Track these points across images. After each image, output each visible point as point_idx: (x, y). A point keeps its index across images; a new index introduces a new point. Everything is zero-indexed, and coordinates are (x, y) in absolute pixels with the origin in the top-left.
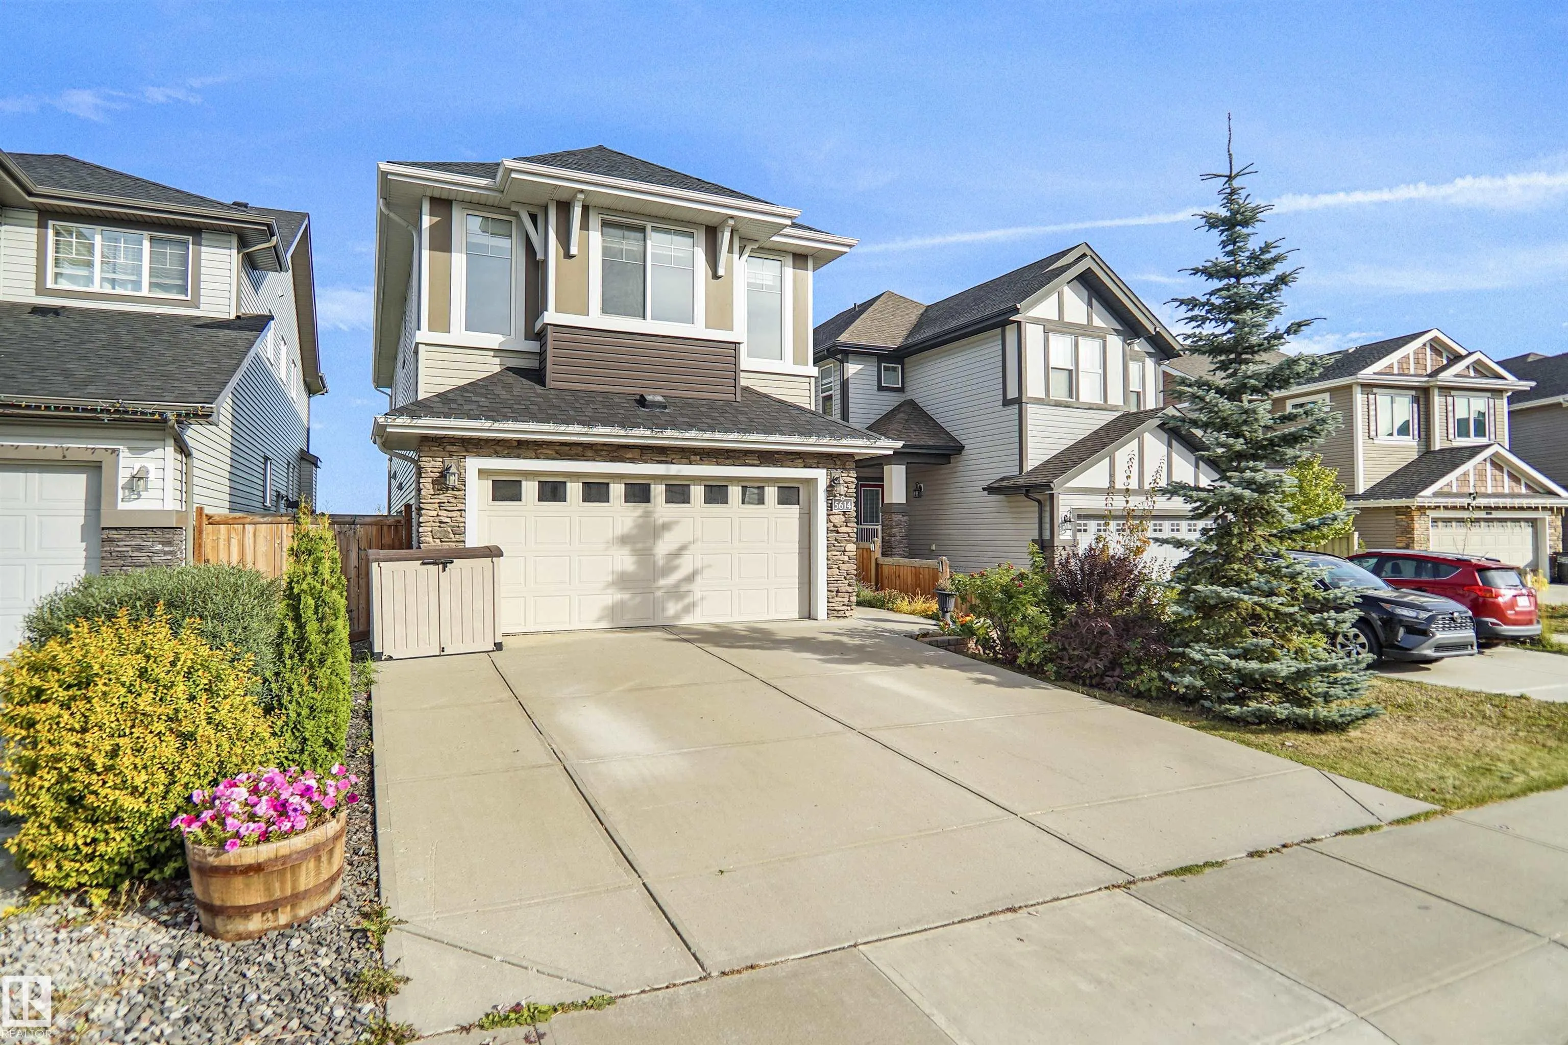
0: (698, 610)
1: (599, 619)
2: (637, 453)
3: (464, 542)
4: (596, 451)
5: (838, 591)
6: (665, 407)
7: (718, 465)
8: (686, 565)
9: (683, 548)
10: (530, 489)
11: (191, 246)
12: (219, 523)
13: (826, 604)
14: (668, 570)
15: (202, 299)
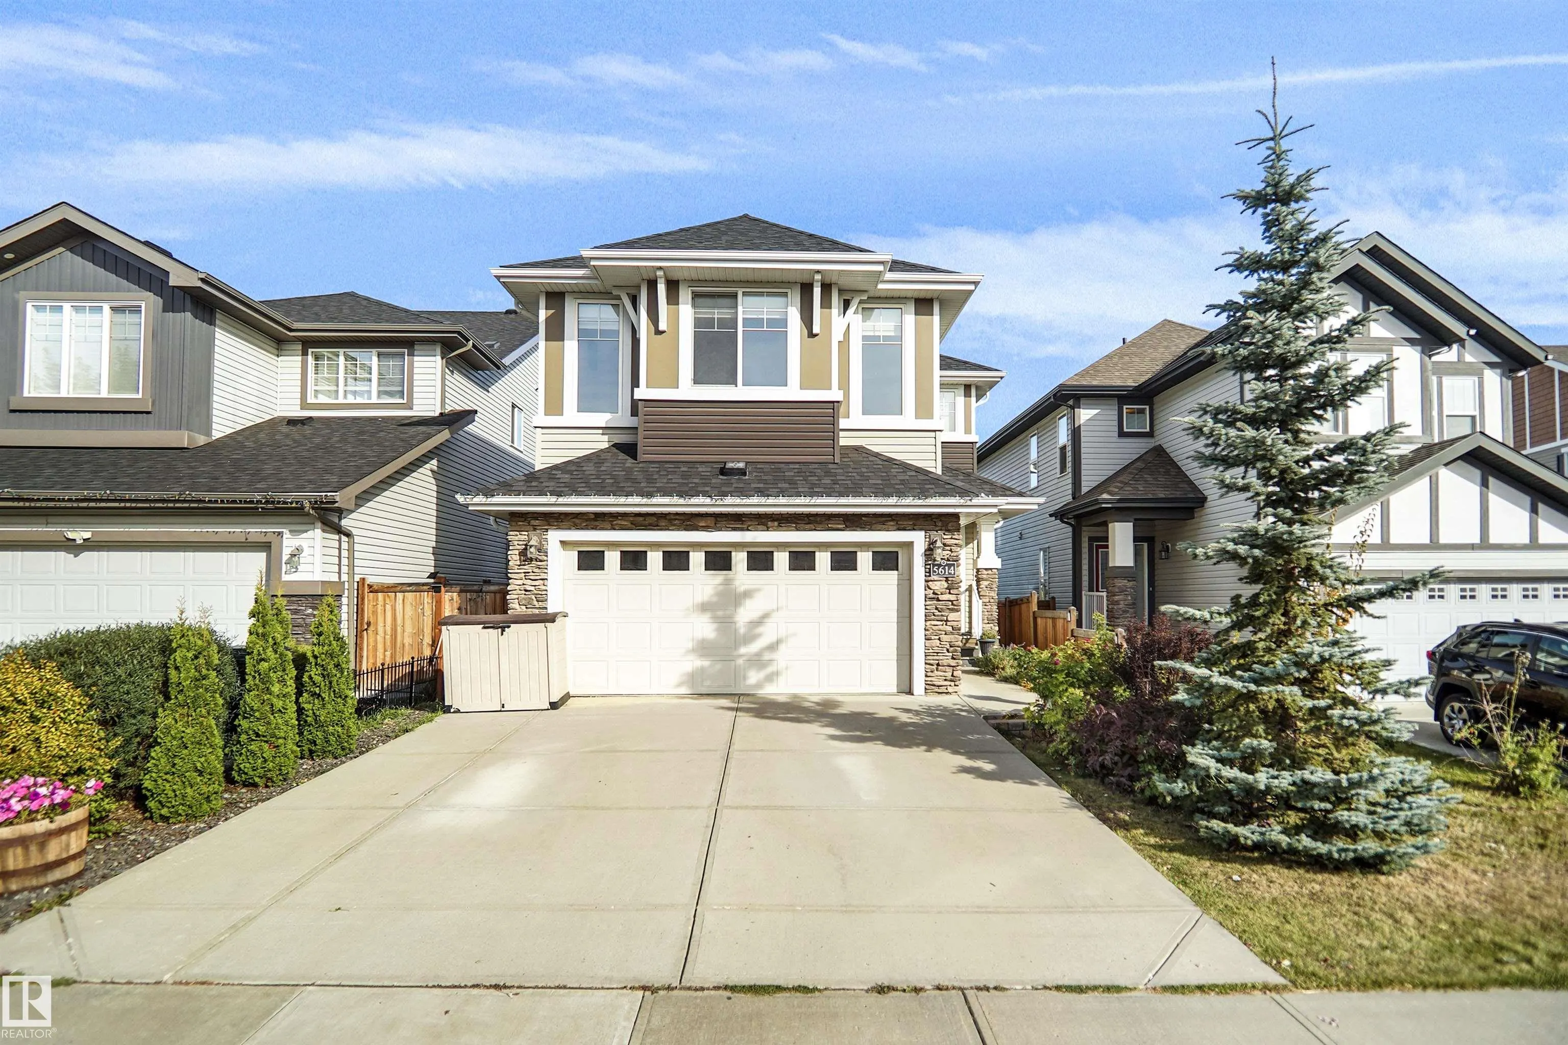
0: (782, 679)
1: (679, 685)
2: (710, 522)
3: (546, 608)
4: (670, 520)
5: (938, 665)
6: (745, 474)
7: (797, 530)
8: (768, 634)
9: (766, 616)
10: (612, 558)
11: (406, 357)
12: (377, 592)
13: (923, 678)
14: (749, 638)
15: (415, 402)
